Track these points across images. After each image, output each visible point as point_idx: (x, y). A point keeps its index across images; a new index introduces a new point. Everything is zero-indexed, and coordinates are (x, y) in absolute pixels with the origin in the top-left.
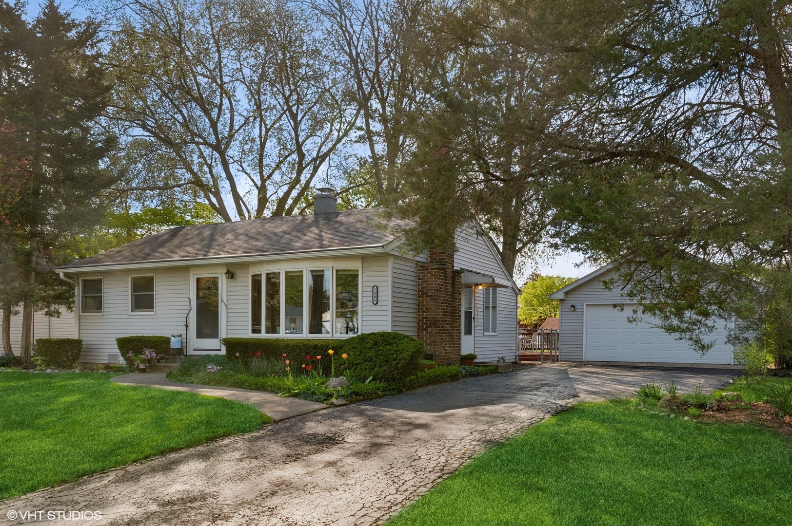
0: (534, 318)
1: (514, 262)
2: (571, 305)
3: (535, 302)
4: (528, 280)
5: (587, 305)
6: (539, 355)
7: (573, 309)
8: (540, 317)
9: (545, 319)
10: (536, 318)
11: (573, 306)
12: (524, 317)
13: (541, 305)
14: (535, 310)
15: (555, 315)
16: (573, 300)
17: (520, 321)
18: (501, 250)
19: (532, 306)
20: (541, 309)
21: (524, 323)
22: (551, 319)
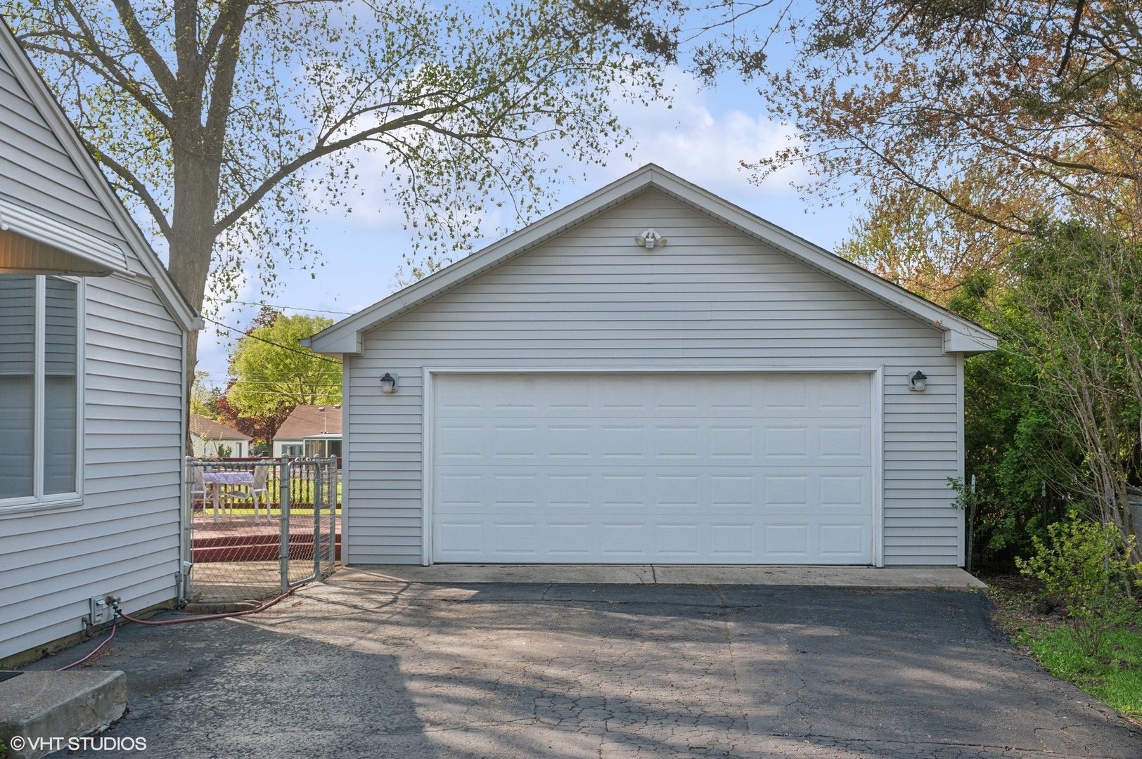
0: (268, 406)
1: (207, 260)
2: (382, 373)
3: (270, 370)
4: (256, 325)
5: (434, 375)
6: (275, 538)
7: (387, 387)
8: (282, 402)
9: (292, 409)
10: (272, 406)
11: (387, 378)
12: (245, 403)
13: (283, 377)
14: (270, 388)
15: (313, 399)
16: (387, 358)
17: (239, 411)
18: (170, 223)
19: (263, 378)
20: (283, 387)
21: (246, 416)
22: (304, 408)
